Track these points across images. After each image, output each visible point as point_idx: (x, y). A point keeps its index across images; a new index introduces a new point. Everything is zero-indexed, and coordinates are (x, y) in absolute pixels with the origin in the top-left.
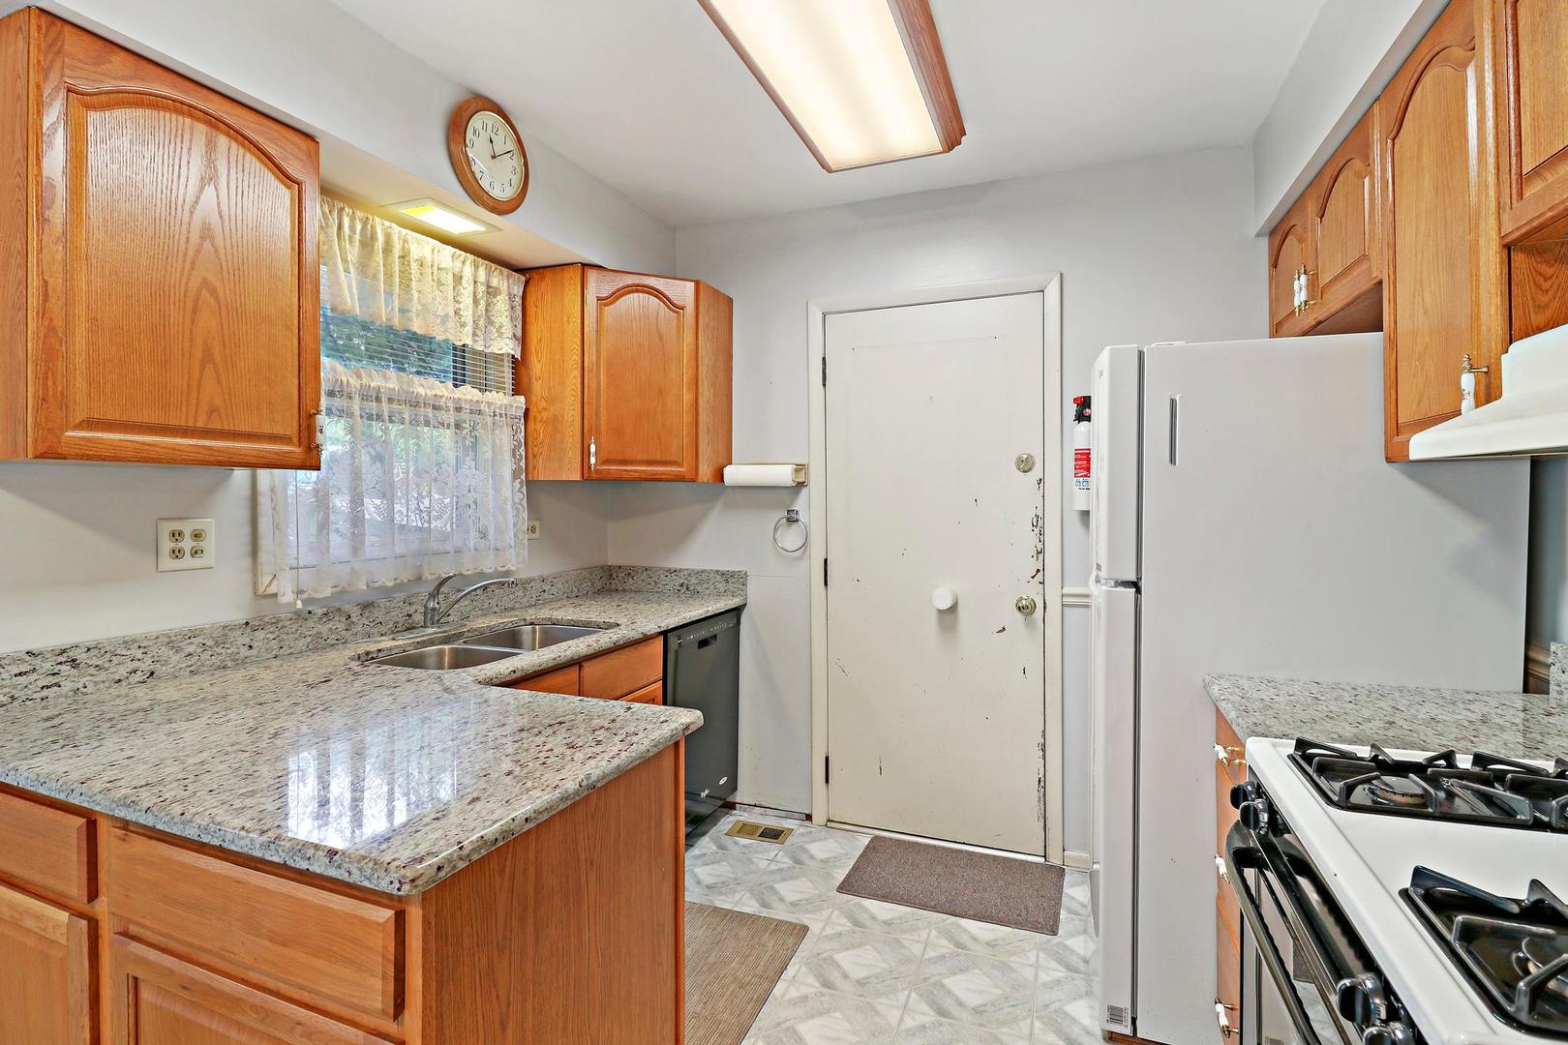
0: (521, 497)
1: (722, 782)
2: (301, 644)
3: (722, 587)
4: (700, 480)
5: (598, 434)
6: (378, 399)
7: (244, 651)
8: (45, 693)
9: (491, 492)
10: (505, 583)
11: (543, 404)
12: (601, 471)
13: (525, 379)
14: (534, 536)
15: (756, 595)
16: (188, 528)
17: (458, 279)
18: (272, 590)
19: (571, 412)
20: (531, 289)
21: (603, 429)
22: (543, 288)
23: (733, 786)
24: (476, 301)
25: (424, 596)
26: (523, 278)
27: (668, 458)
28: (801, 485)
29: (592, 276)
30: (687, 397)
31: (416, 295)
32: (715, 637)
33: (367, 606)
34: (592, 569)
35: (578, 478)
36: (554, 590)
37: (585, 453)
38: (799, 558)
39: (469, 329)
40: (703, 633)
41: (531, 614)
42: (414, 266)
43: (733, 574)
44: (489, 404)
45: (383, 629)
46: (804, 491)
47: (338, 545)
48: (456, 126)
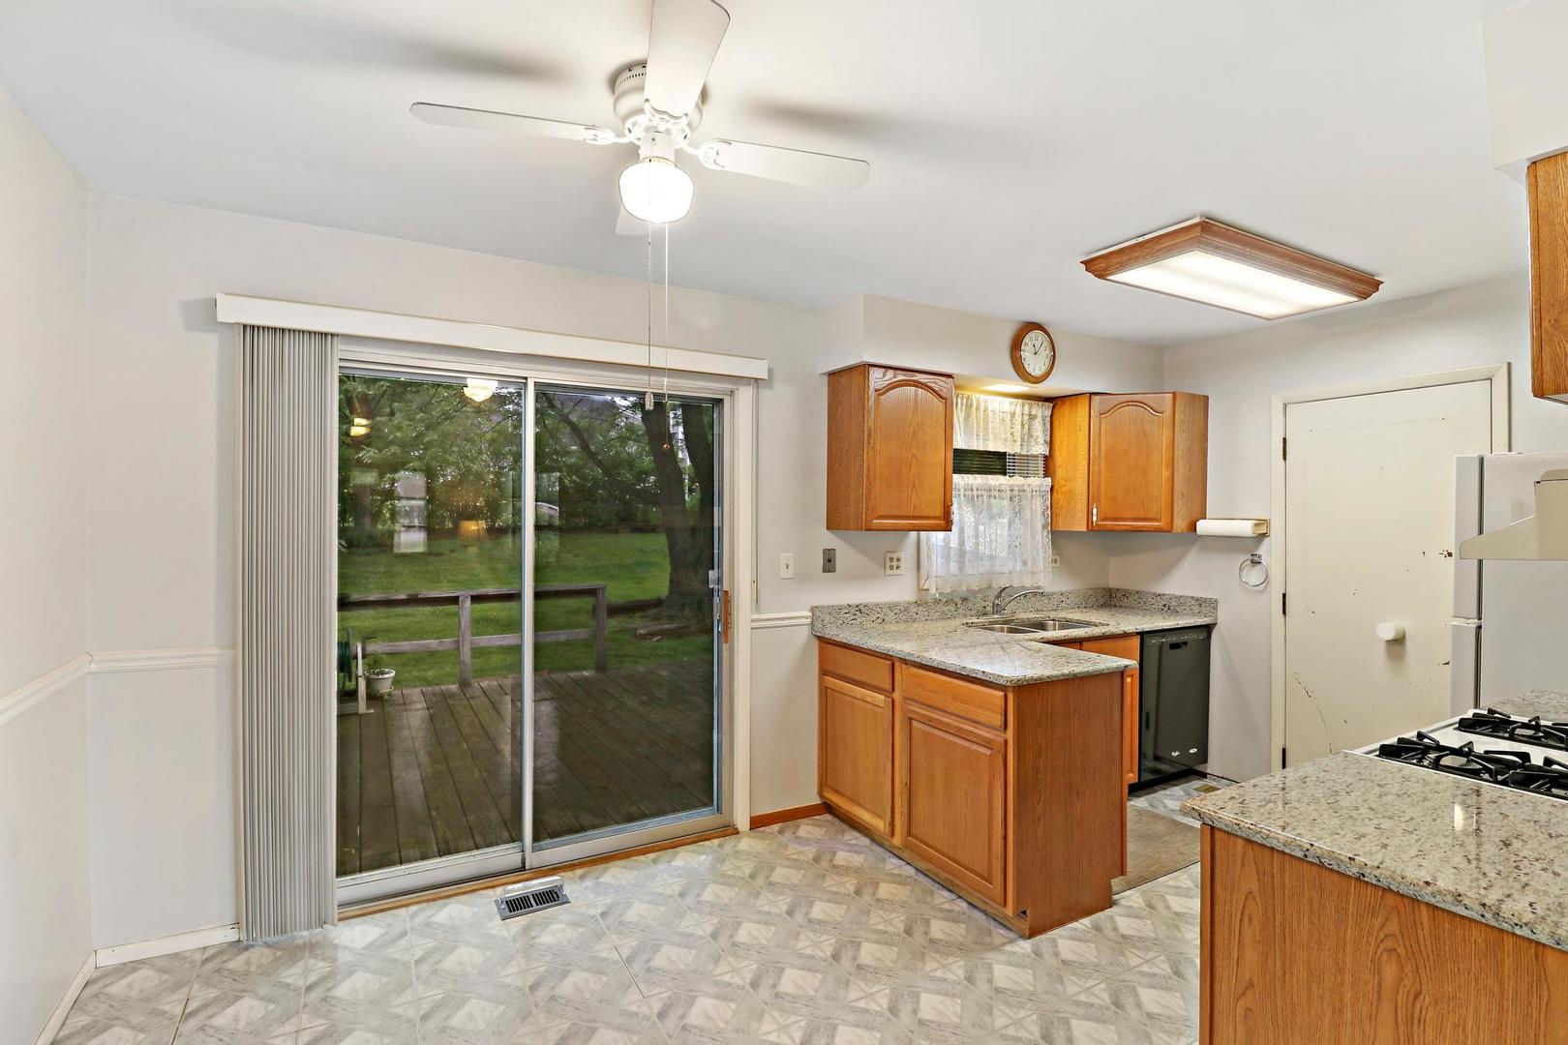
0: (1048, 540)
1: (1191, 751)
2: (936, 615)
3: (1196, 609)
4: (1174, 532)
5: (1099, 501)
6: (972, 490)
7: (915, 616)
8: (852, 622)
9: (1030, 538)
10: (1037, 593)
11: (1063, 482)
12: (1101, 525)
13: (1051, 466)
14: (1054, 565)
15: (1224, 618)
16: (895, 556)
17: (1013, 415)
18: (926, 587)
19: (1080, 487)
20: (1056, 410)
21: (1103, 499)
22: (1064, 410)
23: (1203, 756)
24: (1023, 425)
25: (992, 598)
26: (1051, 405)
27: (1148, 516)
28: (1263, 536)
29: (1096, 399)
30: (1165, 474)
31: (991, 430)
32: (1185, 643)
33: (965, 599)
34: (1096, 590)
35: (1083, 529)
36: (1069, 601)
37: (1089, 514)
38: (1261, 592)
39: (1019, 443)
40: (1174, 639)
41: (1053, 615)
42: (990, 414)
43: (1205, 600)
44: (1029, 485)
45: (972, 613)
46: (1267, 540)
47: (954, 567)
48: (1016, 345)
